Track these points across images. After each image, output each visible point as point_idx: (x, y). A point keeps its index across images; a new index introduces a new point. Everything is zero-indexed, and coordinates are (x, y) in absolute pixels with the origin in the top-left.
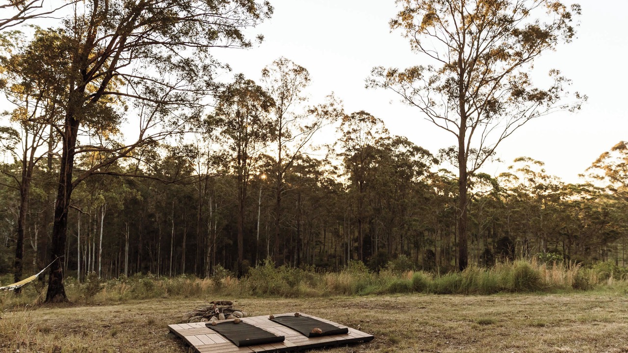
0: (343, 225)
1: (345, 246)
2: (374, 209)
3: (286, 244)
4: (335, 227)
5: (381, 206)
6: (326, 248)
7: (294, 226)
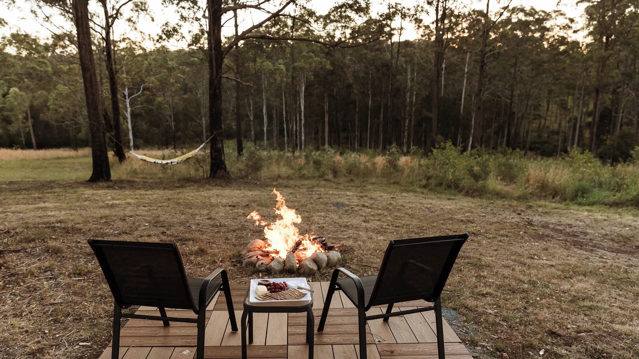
0: (573, 95)
1: (573, 121)
2: (623, 74)
3: (496, 117)
4: (563, 98)
5: (635, 69)
6: (548, 123)
7: (507, 97)
